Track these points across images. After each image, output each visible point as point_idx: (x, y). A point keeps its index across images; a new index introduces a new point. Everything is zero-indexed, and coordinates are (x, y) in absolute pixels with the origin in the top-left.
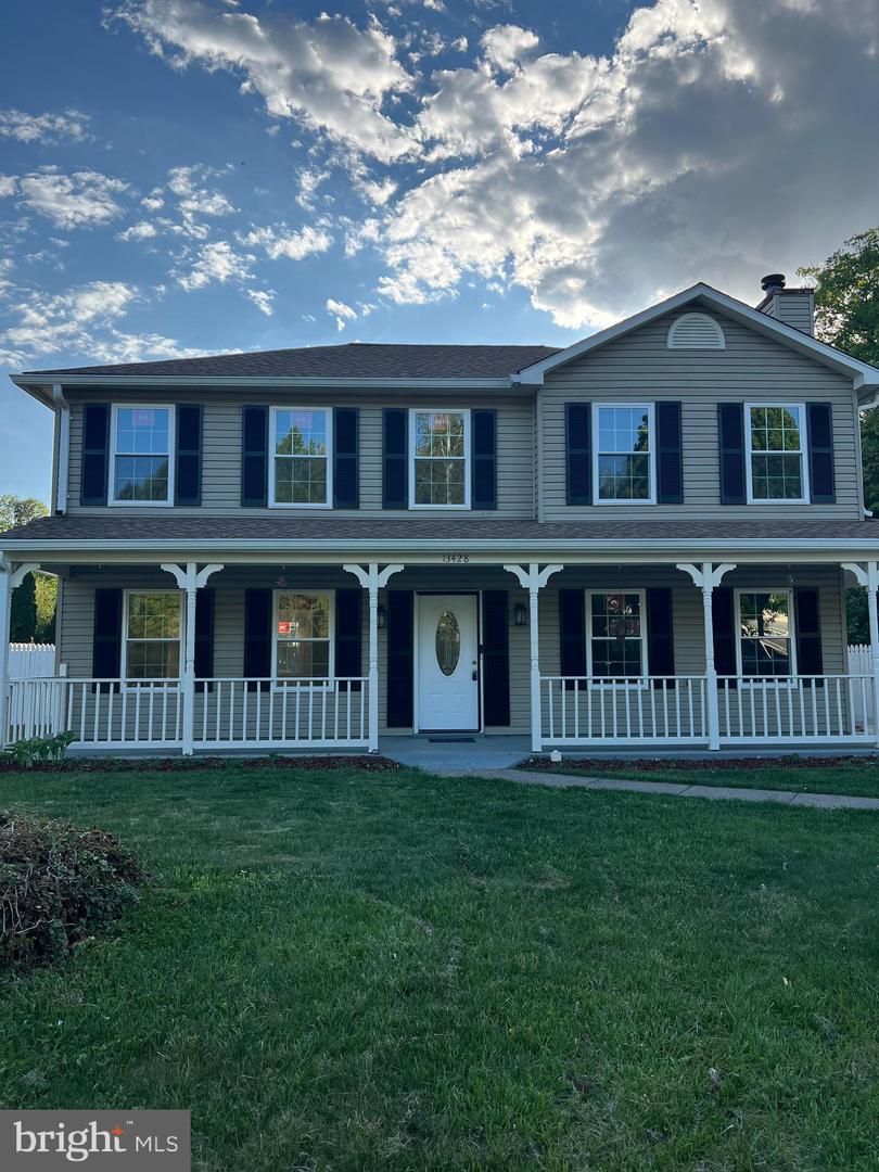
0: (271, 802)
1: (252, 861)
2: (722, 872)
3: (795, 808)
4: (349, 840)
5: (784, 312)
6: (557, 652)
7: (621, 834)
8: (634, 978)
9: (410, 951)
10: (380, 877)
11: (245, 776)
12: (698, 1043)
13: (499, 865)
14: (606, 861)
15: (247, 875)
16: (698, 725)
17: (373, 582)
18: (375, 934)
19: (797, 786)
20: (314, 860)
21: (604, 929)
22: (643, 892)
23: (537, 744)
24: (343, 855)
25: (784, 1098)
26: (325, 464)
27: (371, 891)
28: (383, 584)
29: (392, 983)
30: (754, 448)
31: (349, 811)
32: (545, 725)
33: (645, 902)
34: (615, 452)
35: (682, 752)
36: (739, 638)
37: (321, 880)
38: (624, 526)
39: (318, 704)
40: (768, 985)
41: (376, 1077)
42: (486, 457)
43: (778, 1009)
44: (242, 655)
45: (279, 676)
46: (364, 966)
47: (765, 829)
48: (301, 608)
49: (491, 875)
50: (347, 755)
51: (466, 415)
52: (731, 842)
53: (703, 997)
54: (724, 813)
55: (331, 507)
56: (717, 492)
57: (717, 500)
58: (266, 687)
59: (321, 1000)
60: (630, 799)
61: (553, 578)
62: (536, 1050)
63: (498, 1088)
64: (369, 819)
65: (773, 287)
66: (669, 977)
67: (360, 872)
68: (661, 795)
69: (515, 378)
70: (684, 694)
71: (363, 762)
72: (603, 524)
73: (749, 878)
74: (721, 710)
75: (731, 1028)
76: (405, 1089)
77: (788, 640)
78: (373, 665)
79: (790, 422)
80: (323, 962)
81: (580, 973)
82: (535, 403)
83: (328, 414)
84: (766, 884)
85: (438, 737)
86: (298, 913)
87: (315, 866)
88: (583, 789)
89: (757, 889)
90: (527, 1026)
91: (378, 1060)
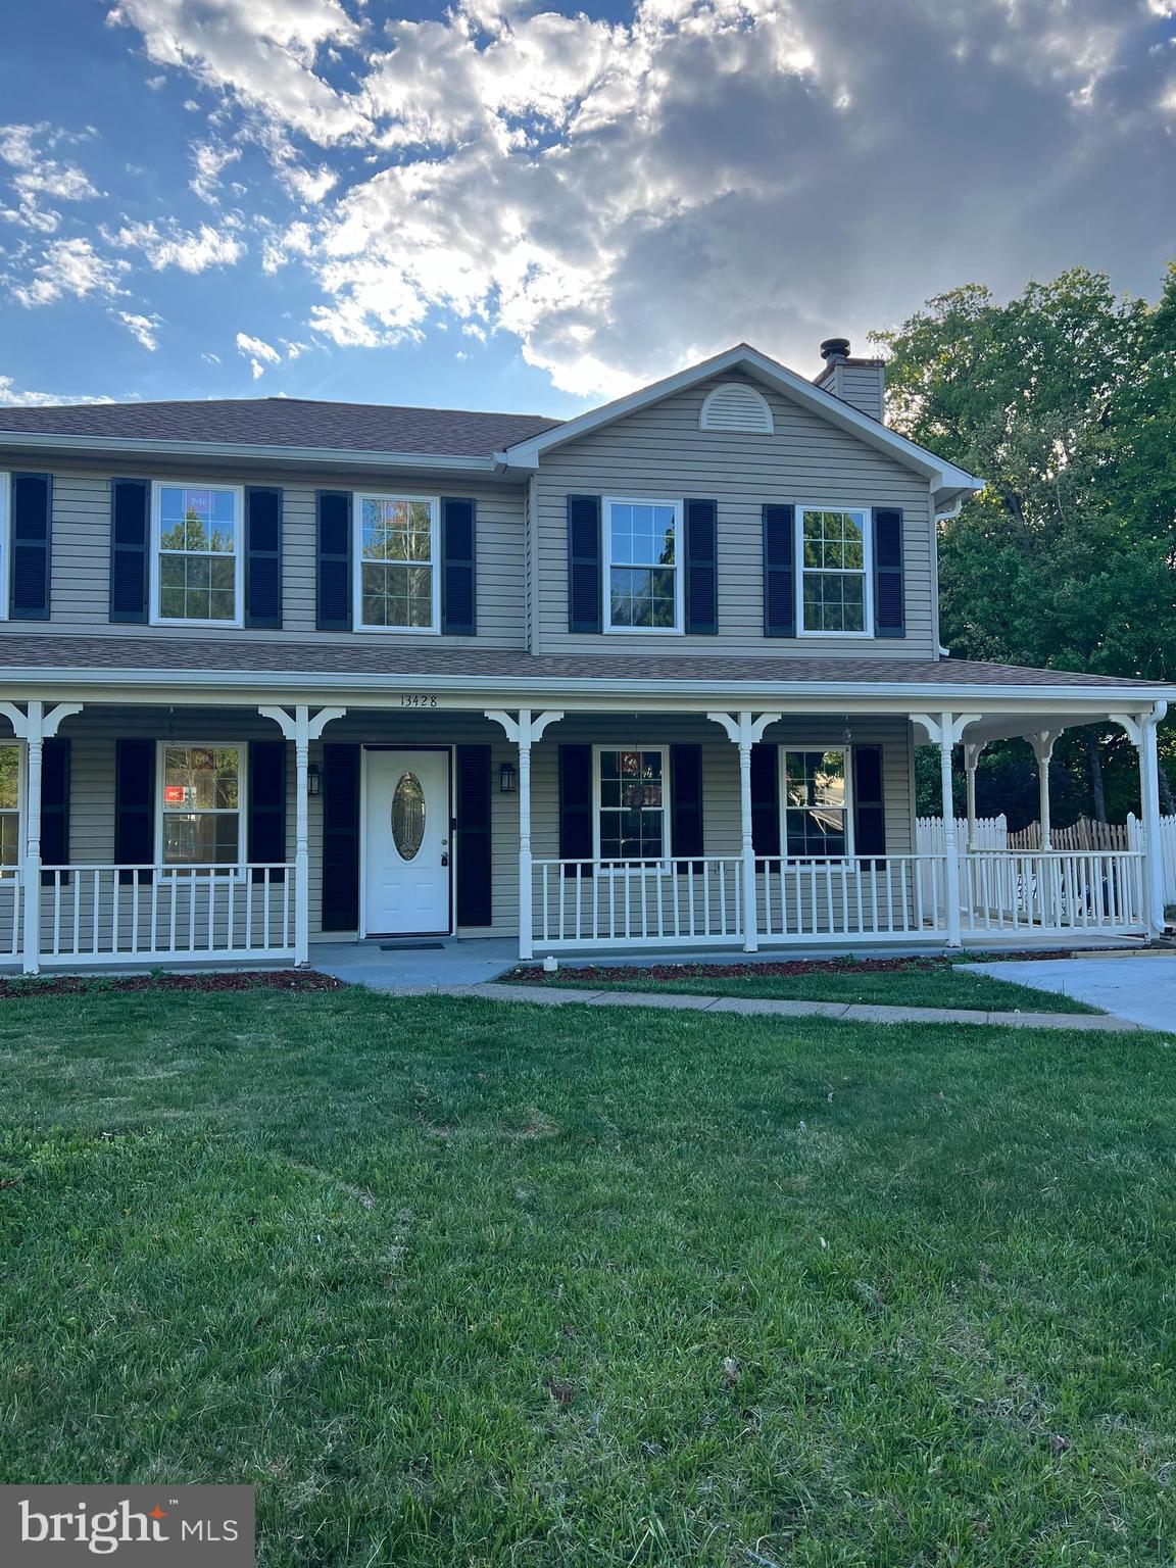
0: (151, 1036)
1: (119, 1118)
2: (751, 1107)
3: (846, 1024)
4: (261, 1085)
5: (848, 389)
6: (556, 827)
7: (627, 1063)
8: (636, 1249)
9: (340, 1232)
10: (303, 1133)
11: (115, 1001)
12: (712, 1327)
13: (466, 1111)
14: (607, 1099)
15: (111, 1139)
16: (731, 919)
17: (302, 732)
18: (292, 1210)
19: (850, 995)
20: (209, 1114)
21: (600, 1189)
22: (653, 1138)
23: (527, 949)
24: (255, 1105)
25: (814, 1388)
26: (233, 564)
27: (289, 1153)
28: (316, 734)
29: (313, 1275)
30: (807, 564)
31: (263, 1047)
32: (537, 923)
33: (655, 1152)
34: (633, 564)
35: (711, 955)
36: (783, 807)
37: (219, 1142)
38: (642, 662)
39: (222, 901)
40: (803, 1248)
41: (285, 1403)
42: (462, 563)
43: (812, 1277)
44: (111, 832)
45: (166, 862)
46: (275, 1255)
47: (808, 1050)
48: (201, 767)
49: (455, 1124)
50: (263, 969)
51: (434, 506)
52: (766, 1069)
53: (721, 1268)
54: (759, 1031)
55: (242, 626)
56: (760, 621)
57: (760, 631)
58: (146, 878)
59: (213, 1304)
60: (643, 1017)
61: (550, 729)
62: (504, 1351)
63: (450, 1404)
64: (292, 1055)
65: (837, 355)
66: (680, 1245)
67: (275, 1128)
68: (682, 1011)
69: (500, 458)
70: (714, 880)
71: (287, 980)
72: (615, 658)
73: (785, 1114)
74: (760, 900)
75: (754, 1305)
76: (326, 1416)
77: (844, 811)
78: (302, 845)
79: (853, 534)
80: (217, 1252)
81: (568, 1247)
82: (528, 493)
83: (237, 494)
84: (806, 1121)
85: (392, 943)
86: (185, 1187)
87: (211, 1122)
88: (583, 1006)
89: (795, 1127)
90: (493, 1321)
91: (289, 1380)
